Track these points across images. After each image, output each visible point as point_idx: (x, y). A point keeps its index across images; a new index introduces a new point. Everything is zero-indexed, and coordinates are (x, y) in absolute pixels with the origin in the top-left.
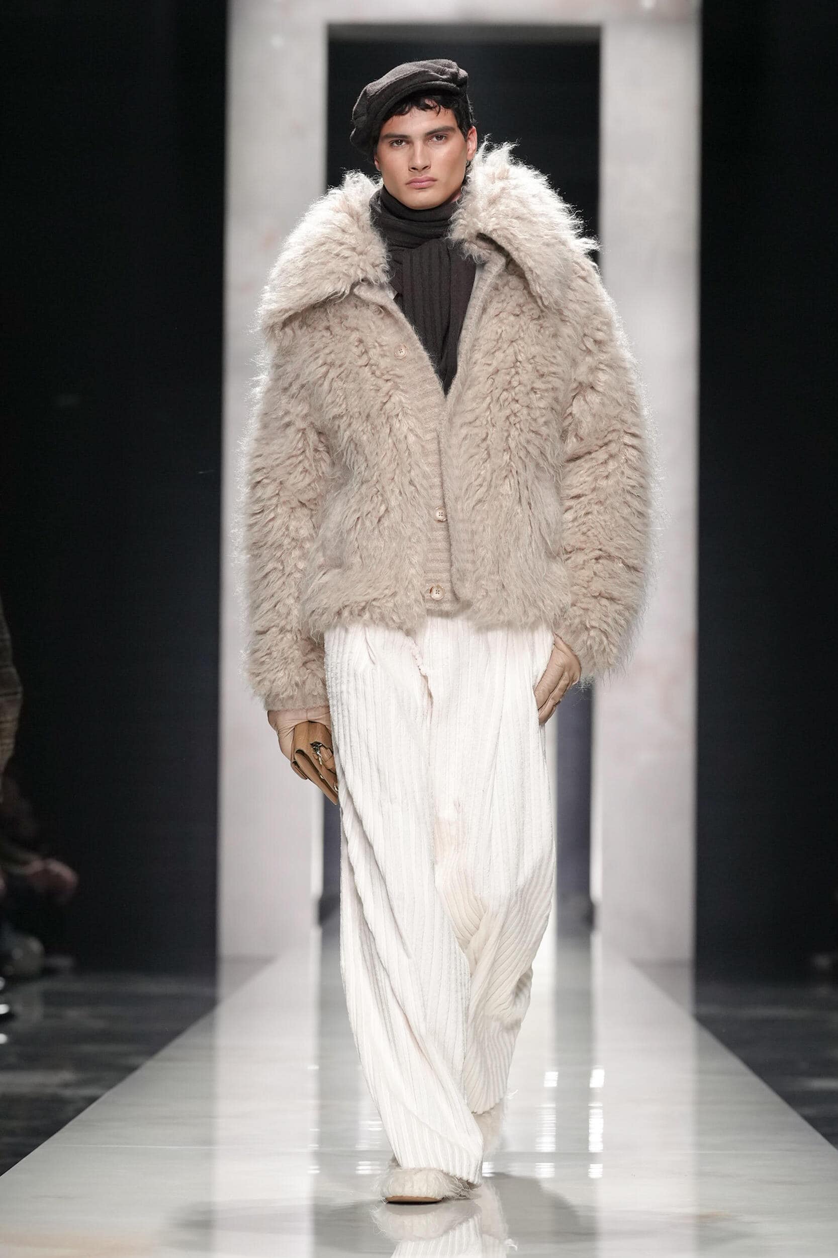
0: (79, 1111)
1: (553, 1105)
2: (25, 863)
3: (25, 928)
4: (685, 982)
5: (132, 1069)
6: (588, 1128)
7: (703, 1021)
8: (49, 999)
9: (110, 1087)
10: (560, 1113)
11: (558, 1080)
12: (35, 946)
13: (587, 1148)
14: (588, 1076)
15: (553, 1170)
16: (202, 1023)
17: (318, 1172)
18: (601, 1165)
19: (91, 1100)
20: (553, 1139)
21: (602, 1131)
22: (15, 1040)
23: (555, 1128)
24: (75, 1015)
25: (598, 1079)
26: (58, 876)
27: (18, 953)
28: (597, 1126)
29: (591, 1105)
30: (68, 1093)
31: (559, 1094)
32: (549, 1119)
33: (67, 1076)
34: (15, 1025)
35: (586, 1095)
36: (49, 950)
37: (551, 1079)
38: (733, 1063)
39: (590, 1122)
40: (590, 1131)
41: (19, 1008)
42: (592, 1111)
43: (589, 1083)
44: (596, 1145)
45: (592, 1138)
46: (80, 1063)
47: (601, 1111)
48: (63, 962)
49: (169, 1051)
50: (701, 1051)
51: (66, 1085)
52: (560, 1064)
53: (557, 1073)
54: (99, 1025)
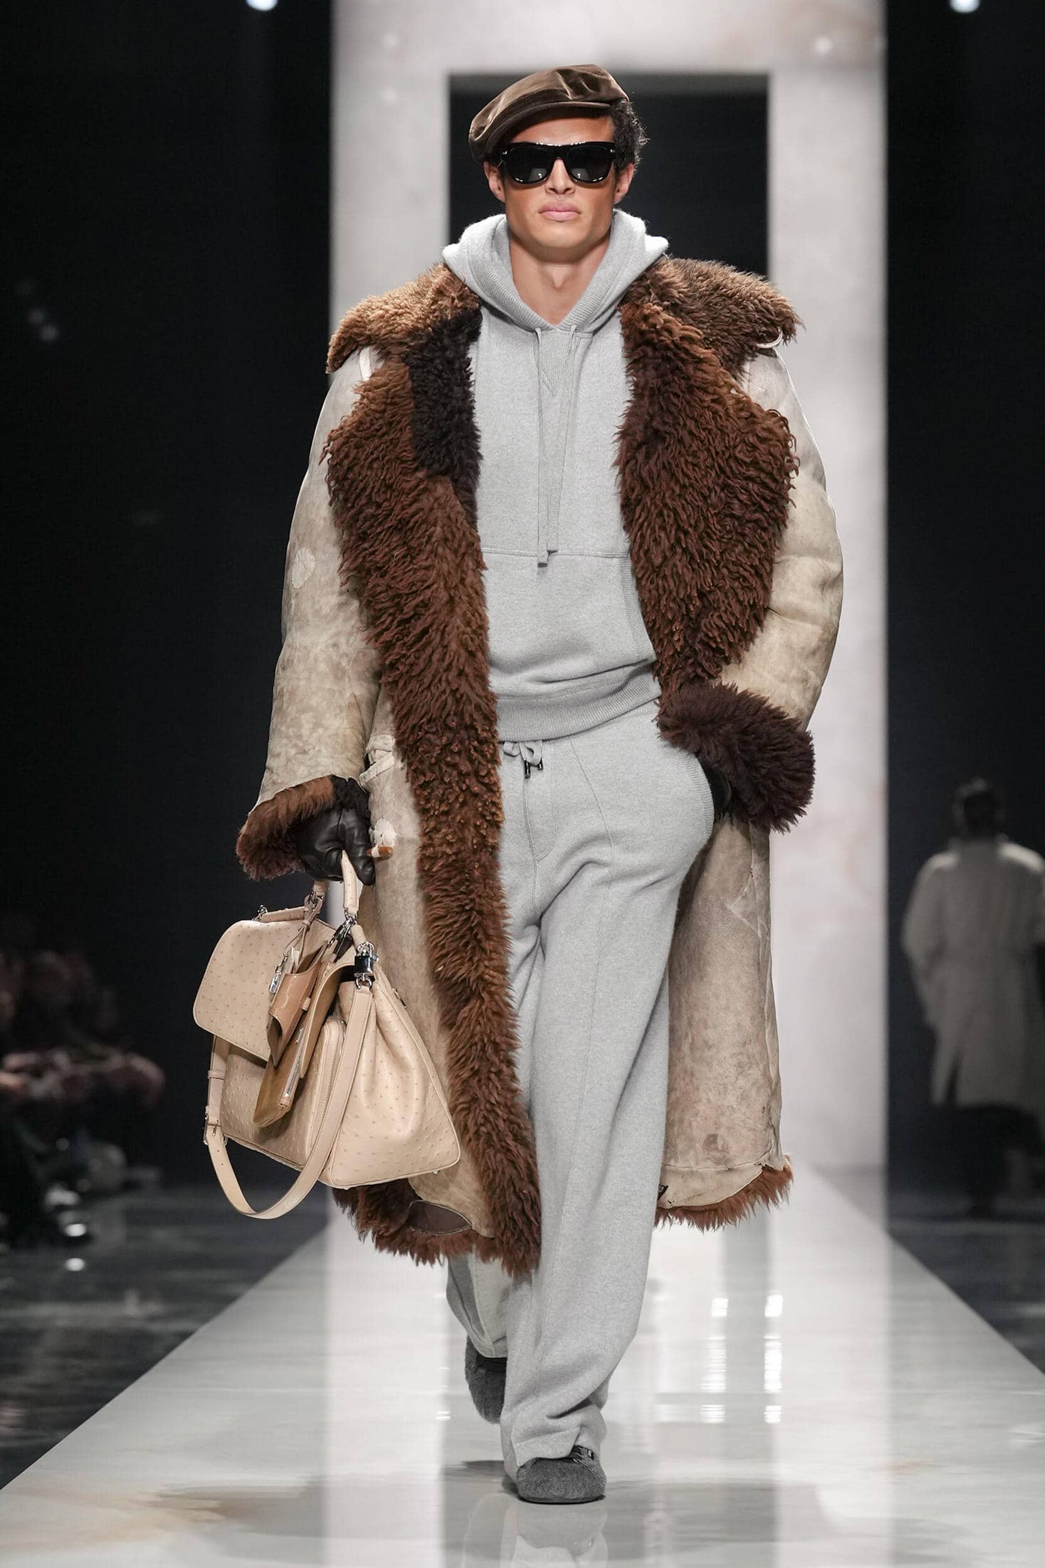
0: (170, 1349)
1: (722, 1338)
2: (102, 1058)
3: (103, 1134)
4: (875, 1193)
5: (230, 1299)
6: (763, 1364)
7: (899, 1237)
8: (133, 1218)
9: (205, 1320)
10: (730, 1347)
11: (728, 1309)
12: (115, 1155)
13: (762, 1388)
14: (763, 1302)
15: (723, 1413)
16: (312, 1245)
17: (449, 1418)
18: (779, 1408)
19: (184, 1336)
20: (722, 1377)
21: (780, 1368)
22: (91, 1267)
23: (725, 1365)
24: (163, 1237)
25: (774, 1307)
26: (140, 1074)
27: (95, 1165)
28: (774, 1361)
29: (765, 1337)
30: (156, 1327)
31: (730, 1325)
32: (717, 1355)
33: (154, 1307)
34: (95, 1249)
35: (762, 1325)
36: (131, 1161)
37: (720, 1307)
38: (935, 1287)
39: (766, 1357)
40: (766, 1367)
41: (97, 1229)
42: (768, 1344)
43: (763, 1310)
44: (773, 1383)
45: (768, 1376)
46: (169, 1293)
47: (778, 1344)
48: (148, 1175)
49: (273, 1278)
50: (896, 1273)
51: (152, 1319)
52: (731, 1288)
53: (726, 1300)
54: (191, 1247)
